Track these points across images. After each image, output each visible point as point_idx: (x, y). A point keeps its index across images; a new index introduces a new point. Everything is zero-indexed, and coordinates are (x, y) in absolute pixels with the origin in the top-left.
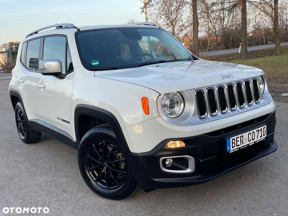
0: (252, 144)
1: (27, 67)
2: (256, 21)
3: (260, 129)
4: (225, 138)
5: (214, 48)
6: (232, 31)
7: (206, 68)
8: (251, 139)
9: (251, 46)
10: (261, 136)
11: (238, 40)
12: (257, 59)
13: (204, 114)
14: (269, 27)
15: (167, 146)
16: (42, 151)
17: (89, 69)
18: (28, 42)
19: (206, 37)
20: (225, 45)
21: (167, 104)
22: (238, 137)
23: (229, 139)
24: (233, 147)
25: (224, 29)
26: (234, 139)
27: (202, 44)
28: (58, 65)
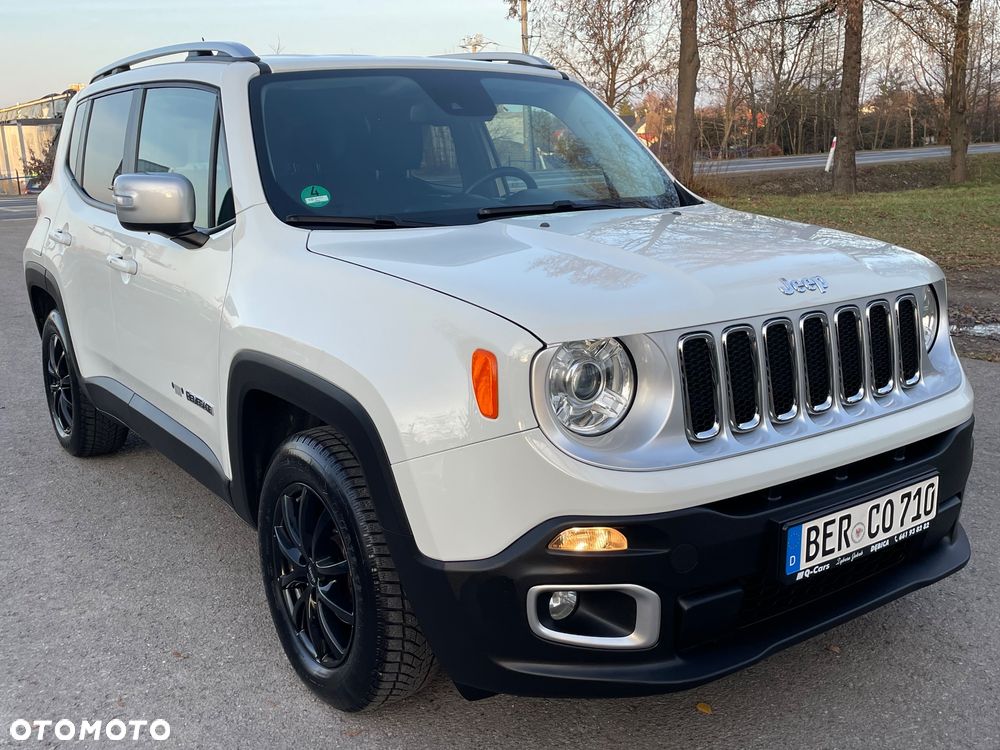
0: (879, 546)
1: (83, 190)
2: (891, 66)
3: (913, 489)
4: (782, 525)
5: (743, 148)
6: (807, 94)
7: (715, 243)
8: (878, 527)
9: (868, 148)
10: (918, 516)
11: (825, 125)
12: (885, 193)
13: (710, 426)
14: (933, 87)
15: (559, 542)
16: (125, 490)
17: (292, 219)
18: (93, 100)
19: (718, 110)
20: (780, 139)
21: (570, 379)
22: (833, 522)
23: (796, 527)
24: (809, 559)
25: (779, 85)
26: (816, 529)
27: (704, 132)
28: (182, 195)
